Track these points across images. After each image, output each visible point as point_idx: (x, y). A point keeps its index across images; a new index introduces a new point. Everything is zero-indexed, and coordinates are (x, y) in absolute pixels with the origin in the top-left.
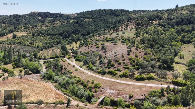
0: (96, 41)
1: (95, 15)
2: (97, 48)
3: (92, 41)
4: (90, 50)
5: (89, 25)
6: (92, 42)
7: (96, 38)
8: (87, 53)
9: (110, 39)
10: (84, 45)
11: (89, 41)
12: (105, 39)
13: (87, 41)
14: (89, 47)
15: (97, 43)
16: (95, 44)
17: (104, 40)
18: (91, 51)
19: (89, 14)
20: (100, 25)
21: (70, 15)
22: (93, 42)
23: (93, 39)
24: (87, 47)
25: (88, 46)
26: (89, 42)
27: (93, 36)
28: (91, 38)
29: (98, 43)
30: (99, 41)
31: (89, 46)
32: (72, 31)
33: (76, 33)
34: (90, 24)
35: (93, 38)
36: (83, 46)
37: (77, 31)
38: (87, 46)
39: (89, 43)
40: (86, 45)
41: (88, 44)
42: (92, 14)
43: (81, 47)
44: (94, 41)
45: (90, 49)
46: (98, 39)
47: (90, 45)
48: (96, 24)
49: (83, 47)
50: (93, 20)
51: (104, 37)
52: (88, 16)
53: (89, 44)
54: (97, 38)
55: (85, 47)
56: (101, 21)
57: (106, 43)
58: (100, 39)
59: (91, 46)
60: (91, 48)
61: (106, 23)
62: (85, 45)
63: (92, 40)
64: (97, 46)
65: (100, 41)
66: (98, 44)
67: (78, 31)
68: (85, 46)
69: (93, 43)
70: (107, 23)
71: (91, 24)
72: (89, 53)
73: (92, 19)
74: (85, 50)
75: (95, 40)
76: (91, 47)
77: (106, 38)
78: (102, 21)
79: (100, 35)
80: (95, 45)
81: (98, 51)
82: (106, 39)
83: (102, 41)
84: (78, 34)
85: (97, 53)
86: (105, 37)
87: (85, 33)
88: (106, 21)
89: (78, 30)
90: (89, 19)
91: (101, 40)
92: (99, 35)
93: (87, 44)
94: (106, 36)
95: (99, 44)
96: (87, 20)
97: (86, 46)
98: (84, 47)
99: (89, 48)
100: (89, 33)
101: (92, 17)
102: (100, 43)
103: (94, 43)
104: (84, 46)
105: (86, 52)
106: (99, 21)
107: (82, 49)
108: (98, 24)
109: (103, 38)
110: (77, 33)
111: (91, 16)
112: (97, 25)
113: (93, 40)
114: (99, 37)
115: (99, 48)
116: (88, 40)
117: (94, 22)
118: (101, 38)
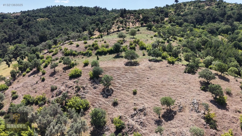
0: (67, 55)
1: (55, 13)
2: (72, 77)
3: (53, 55)
4: (49, 88)
5: (45, 27)
6: (54, 58)
7: (63, 47)
8: (39, 99)
9: (106, 50)
10: (28, 70)
11: (45, 56)
12: (92, 50)
13: (38, 57)
14: (46, 76)
15: (70, 62)
16: (66, 66)
17: (90, 51)
18: (52, 90)
19: (44, 12)
20: (64, 27)
21: (8, 14)
22: (57, 59)
23: (54, 50)
24: (37, 78)
25: (40, 73)
26: (45, 59)
27: (55, 43)
28: (50, 47)
29: (73, 62)
30: (74, 55)
31: (44, 74)
32: (6, 36)
33: (16, 41)
34: (46, 25)
35: (55, 48)
36: (24, 73)
37: (18, 38)
38: (38, 71)
39: (44, 62)
40: (35, 69)
41: (42, 67)
42: (48, 12)
43: (20, 75)
44: (60, 55)
45: (50, 82)
46: (71, 50)
47: (49, 70)
48: (58, 26)
49: (24, 76)
50: (51, 20)
51: (86, 43)
52: (41, 14)
53: (44, 64)
54: (67, 47)
55: (32, 74)
56: (66, 21)
57: (98, 59)
58: (76, 49)
59: (52, 70)
60: (52, 79)
61: (75, 24)
62: (31, 70)
63: (54, 52)
64: (72, 71)
65: (76, 53)
66: (73, 65)
67: (21, 38)
68: (31, 72)
69: (58, 61)
70: (78, 25)
71: (48, 25)
72: (43, 99)
73: (49, 18)
74: (30, 88)
75: (63, 53)
76: (52, 75)
77: (93, 45)
78: (68, 21)
79: (72, 40)
80: (65, 69)
81: (79, 90)
82: (93, 48)
83: (84, 55)
84: (20, 43)
85: (78, 99)
86: (91, 44)
87: (35, 40)
88: (74, 21)
89: (19, 35)
90: (43, 18)
91: (79, 51)
92: (69, 40)
93: (37, 65)
94: (90, 42)
95: (76, 64)
96: (39, 20)
97: (35, 73)
98: (29, 76)
99: (43, 80)
100: (43, 39)
101: (48, 16)
102: (80, 61)
103: (60, 62)
104: (28, 72)
105: (35, 96)
106: (63, 20)
107: (21, 84)
108: (62, 26)
109: (86, 48)
110: (18, 40)
111: (47, 14)
112: (60, 27)
113: (56, 54)
114: (71, 44)
115: (81, 78)
116: (41, 55)
117: (54, 23)
118: (78, 46)
